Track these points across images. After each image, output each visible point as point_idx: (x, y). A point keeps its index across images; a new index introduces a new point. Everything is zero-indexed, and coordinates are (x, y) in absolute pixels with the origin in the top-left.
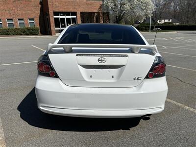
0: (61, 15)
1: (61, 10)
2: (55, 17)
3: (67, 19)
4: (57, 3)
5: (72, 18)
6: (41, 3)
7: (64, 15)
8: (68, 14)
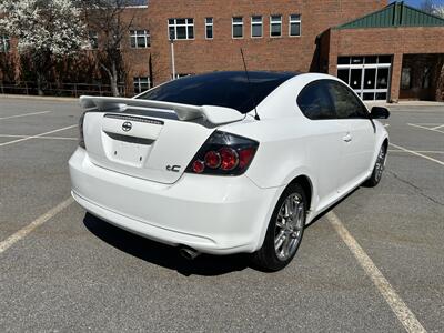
0: (353, 63)
1: (355, 53)
2: (340, 66)
3: (366, 70)
4: (348, 39)
5: (380, 70)
6: (318, 41)
7: (361, 63)
8: (371, 59)
